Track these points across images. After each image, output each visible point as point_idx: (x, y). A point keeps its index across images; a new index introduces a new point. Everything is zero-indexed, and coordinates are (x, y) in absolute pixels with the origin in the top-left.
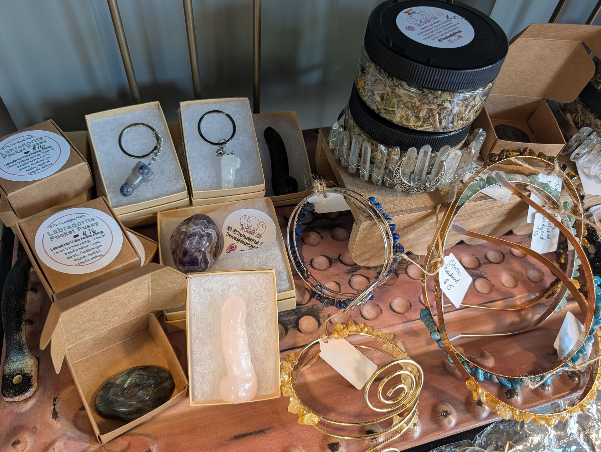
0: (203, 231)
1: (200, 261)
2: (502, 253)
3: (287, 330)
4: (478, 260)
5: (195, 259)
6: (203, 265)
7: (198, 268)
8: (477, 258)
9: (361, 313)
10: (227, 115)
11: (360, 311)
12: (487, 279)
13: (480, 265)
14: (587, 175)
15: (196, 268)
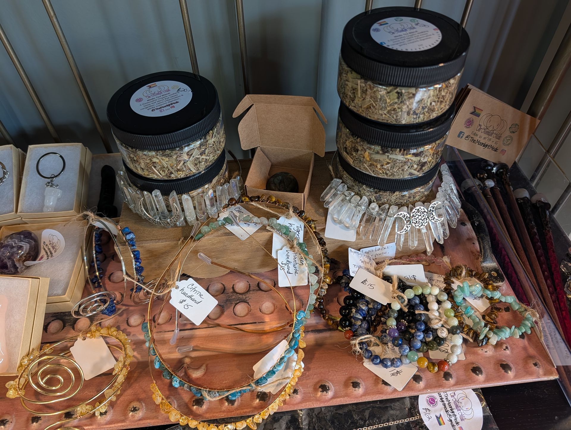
0: (15, 243)
1: (9, 266)
2: (274, 282)
3: (64, 326)
4: (250, 287)
5: (5, 264)
6: (13, 270)
7: (9, 271)
8: (250, 285)
9: (127, 321)
10: (61, 156)
11: (128, 318)
12: (249, 304)
13: (249, 291)
14: (335, 221)
15: (6, 271)
